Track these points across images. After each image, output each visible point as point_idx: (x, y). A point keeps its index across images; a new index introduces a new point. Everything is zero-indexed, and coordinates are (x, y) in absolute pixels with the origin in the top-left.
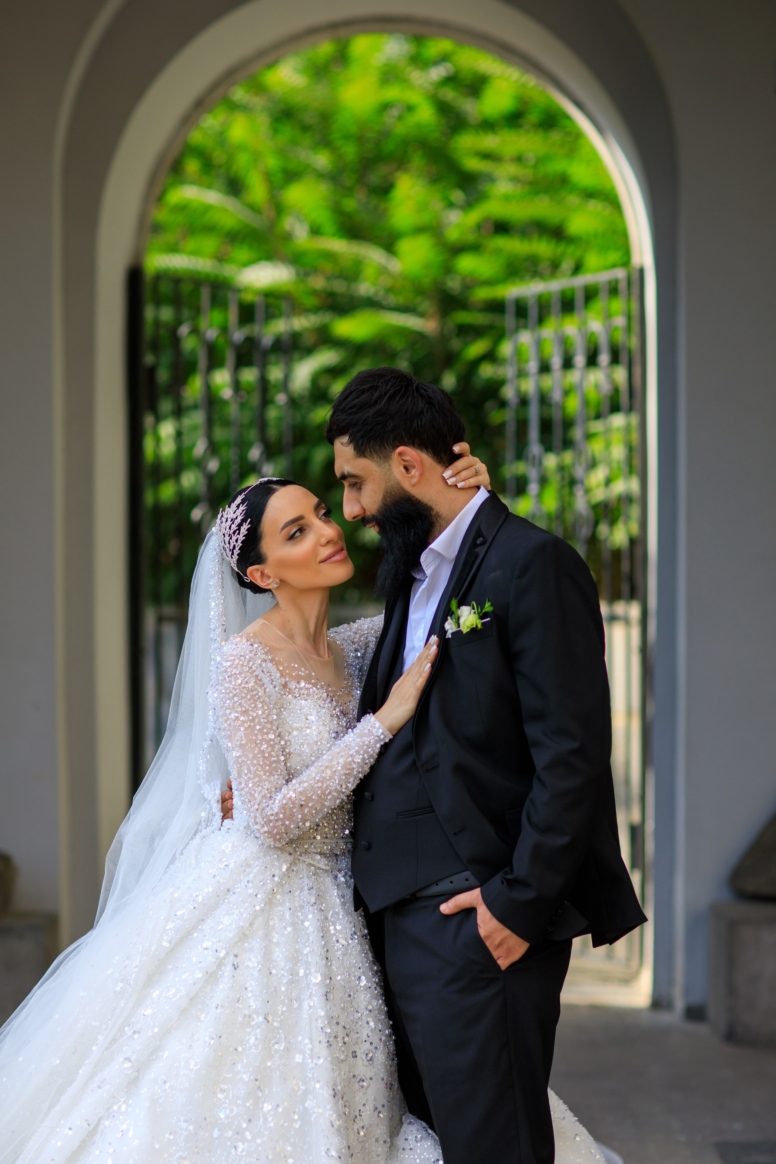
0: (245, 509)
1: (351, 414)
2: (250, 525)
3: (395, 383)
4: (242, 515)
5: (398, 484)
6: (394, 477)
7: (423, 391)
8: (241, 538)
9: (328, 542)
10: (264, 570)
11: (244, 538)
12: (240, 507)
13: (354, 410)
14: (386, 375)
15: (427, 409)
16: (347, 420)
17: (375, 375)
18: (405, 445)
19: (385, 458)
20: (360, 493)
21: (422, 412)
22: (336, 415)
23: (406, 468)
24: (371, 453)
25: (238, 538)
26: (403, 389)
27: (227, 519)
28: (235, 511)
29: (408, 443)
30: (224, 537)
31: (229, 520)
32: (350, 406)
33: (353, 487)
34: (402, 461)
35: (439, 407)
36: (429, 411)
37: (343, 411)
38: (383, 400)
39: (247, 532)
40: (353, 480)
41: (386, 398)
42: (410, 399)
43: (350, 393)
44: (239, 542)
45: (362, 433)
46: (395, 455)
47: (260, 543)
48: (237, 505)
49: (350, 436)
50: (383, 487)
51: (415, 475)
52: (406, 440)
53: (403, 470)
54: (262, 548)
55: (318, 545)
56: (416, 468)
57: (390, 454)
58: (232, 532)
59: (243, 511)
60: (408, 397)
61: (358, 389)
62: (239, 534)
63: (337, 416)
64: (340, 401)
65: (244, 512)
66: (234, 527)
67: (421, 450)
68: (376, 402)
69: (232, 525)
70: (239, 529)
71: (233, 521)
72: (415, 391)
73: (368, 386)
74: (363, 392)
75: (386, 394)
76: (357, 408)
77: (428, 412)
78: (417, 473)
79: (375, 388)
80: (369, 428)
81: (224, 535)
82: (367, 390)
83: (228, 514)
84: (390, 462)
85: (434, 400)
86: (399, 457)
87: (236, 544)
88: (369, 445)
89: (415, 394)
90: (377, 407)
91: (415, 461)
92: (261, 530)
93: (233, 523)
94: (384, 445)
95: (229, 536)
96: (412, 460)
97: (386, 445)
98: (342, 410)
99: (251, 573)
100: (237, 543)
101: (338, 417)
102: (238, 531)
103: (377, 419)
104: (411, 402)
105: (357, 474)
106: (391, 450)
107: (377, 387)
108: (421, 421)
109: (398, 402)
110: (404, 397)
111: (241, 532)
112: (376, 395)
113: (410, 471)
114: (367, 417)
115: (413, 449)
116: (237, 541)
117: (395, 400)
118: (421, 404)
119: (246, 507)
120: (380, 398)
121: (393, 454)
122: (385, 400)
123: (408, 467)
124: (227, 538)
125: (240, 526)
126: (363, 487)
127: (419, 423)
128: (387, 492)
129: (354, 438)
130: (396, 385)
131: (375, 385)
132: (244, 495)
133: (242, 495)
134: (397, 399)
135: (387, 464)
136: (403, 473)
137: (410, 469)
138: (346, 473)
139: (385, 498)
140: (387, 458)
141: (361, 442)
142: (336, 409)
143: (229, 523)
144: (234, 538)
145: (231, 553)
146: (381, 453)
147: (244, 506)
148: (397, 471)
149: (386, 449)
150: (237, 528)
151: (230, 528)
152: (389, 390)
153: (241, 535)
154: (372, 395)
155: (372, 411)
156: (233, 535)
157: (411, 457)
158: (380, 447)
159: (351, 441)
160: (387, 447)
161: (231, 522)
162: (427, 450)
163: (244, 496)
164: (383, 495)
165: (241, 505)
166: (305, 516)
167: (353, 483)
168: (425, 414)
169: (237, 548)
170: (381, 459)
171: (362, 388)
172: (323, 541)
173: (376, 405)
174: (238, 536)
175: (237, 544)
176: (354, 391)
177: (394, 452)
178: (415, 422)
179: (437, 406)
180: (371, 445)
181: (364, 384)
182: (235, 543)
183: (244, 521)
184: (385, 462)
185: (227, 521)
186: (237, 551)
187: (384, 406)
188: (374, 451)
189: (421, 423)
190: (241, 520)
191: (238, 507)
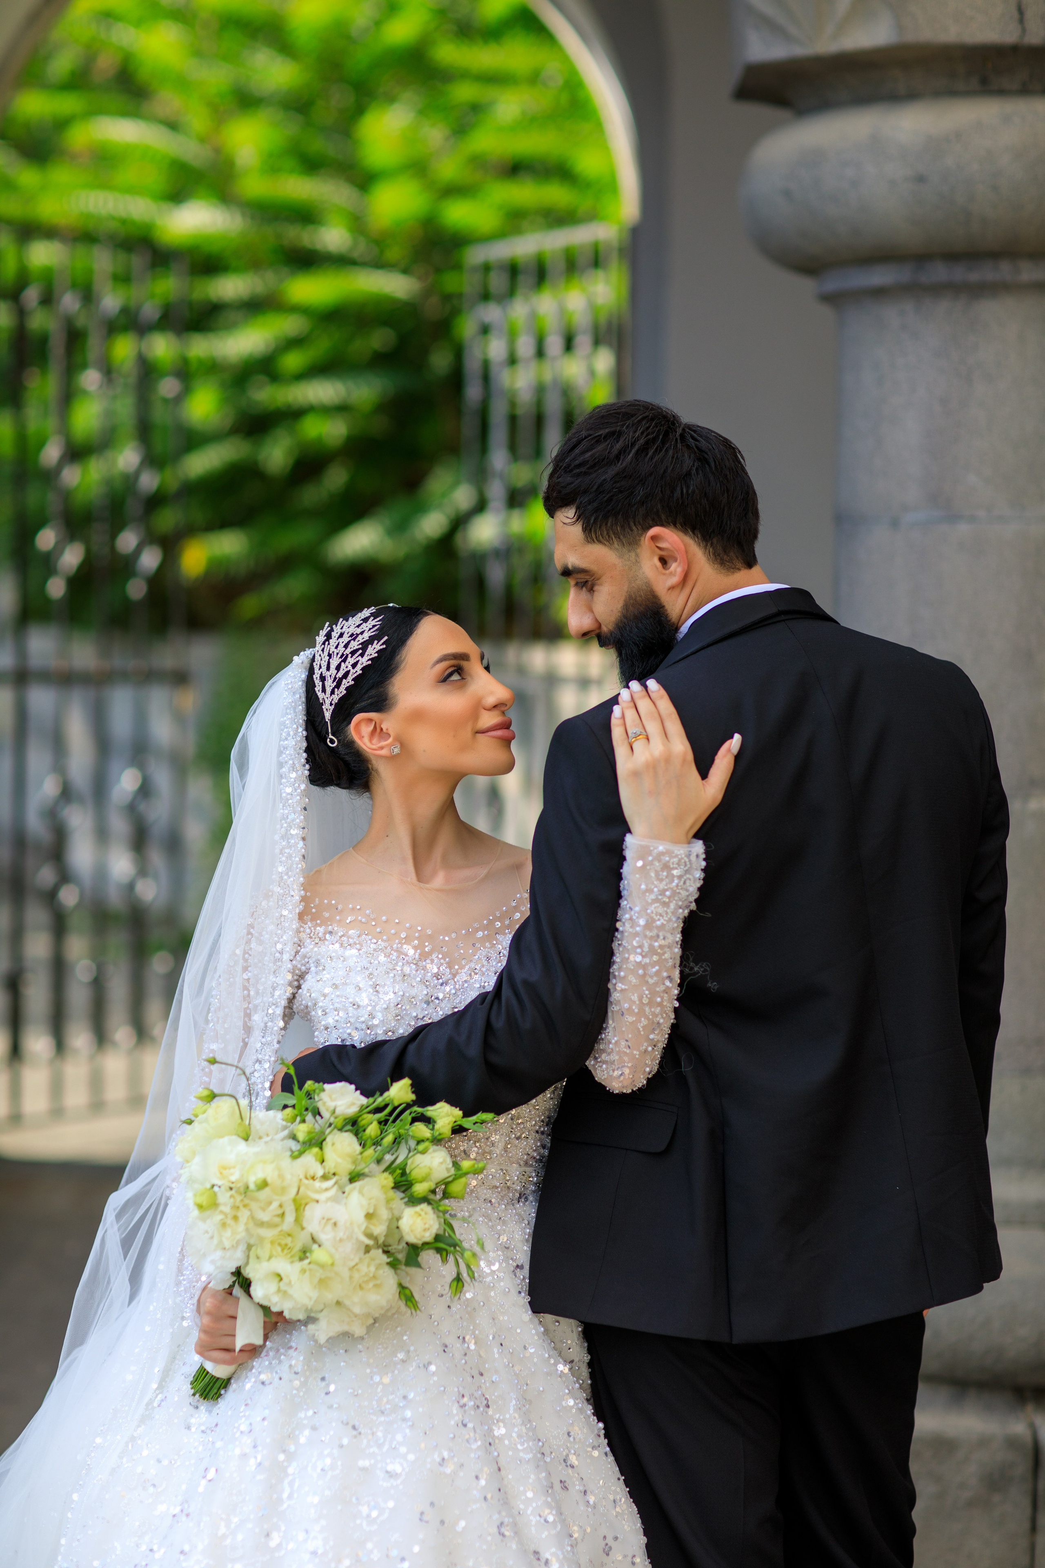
1: (579, 475)
3: (648, 428)
5: (648, 584)
6: (643, 573)
7: (691, 440)
13: (583, 469)
14: (635, 415)
15: (697, 469)
16: (573, 485)
17: (618, 413)
18: (662, 525)
19: (630, 544)
20: (592, 596)
21: (688, 474)
22: (556, 475)
23: (664, 561)
24: (609, 536)
26: (661, 437)
29: (666, 522)
32: (577, 462)
33: (582, 587)
34: (657, 549)
35: (716, 467)
36: (700, 472)
37: (568, 470)
38: (629, 455)
40: (582, 577)
41: (633, 451)
42: (671, 453)
43: (579, 443)
45: (595, 504)
46: (646, 539)
49: (578, 508)
50: (625, 588)
51: (675, 571)
52: (663, 517)
53: (658, 564)
56: (678, 561)
57: (638, 538)
60: (667, 451)
61: (591, 435)
62: (362, 655)
63: (558, 478)
64: (564, 454)
66: (354, 645)
67: (685, 532)
68: (618, 457)
72: (679, 441)
73: (607, 430)
74: (598, 440)
75: (633, 445)
76: (588, 466)
77: (698, 473)
78: (679, 570)
79: (616, 435)
80: (605, 499)
82: (604, 438)
84: (638, 551)
85: (708, 455)
86: (652, 543)
88: (606, 524)
89: (679, 445)
90: (620, 466)
91: (677, 551)
94: (629, 524)
96: (672, 549)
97: (632, 524)
98: (565, 467)
101: (559, 480)
103: (618, 485)
104: (673, 457)
105: (587, 568)
106: (640, 532)
107: (619, 434)
108: (688, 487)
109: (652, 458)
110: (661, 450)
112: (618, 446)
113: (668, 565)
114: (605, 480)
115: (674, 530)
116: (354, 666)
117: (647, 454)
118: (688, 462)
120: (623, 451)
121: (642, 539)
122: (631, 455)
123: (666, 559)
125: (365, 645)
126: (596, 588)
127: (685, 491)
128: (630, 597)
129: (583, 513)
130: (650, 430)
131: (618, 428)
134: (650, 454)
135: (633, 554)
136: (657, 568)
137: (670, 561)
138: (570, 567)
139: (626, 606)
140: (633, 543)
141: (593, 519)
142: (558, 465)
144: (351, 660)
146: (624, 536)
148: (649, 566)
149: (632, 530)
152: (638, 439)
153: (366, 658)
154: (612, 447)
155: (612, 471)
157: (670, 544)
158: (622, 527)
159: (579, 517)
160: (634, 528)
162: (694, 533)
164: (625, 601)
167: (582, 580)
168: (693, 476)
170: (624, 545)
171: (597, 434)
173: (618, 462)
174: (360, 658)
175: (352, 671)
176: (583, 440)
177: (644, 535)
178: (679, 489)
179: (713, 465)
180: (609, 524)
181: (600, 429)
184: (629, 551)
187: (631, 463)
188: (614, 533)
189: (687, 491)
190: (369, 637)
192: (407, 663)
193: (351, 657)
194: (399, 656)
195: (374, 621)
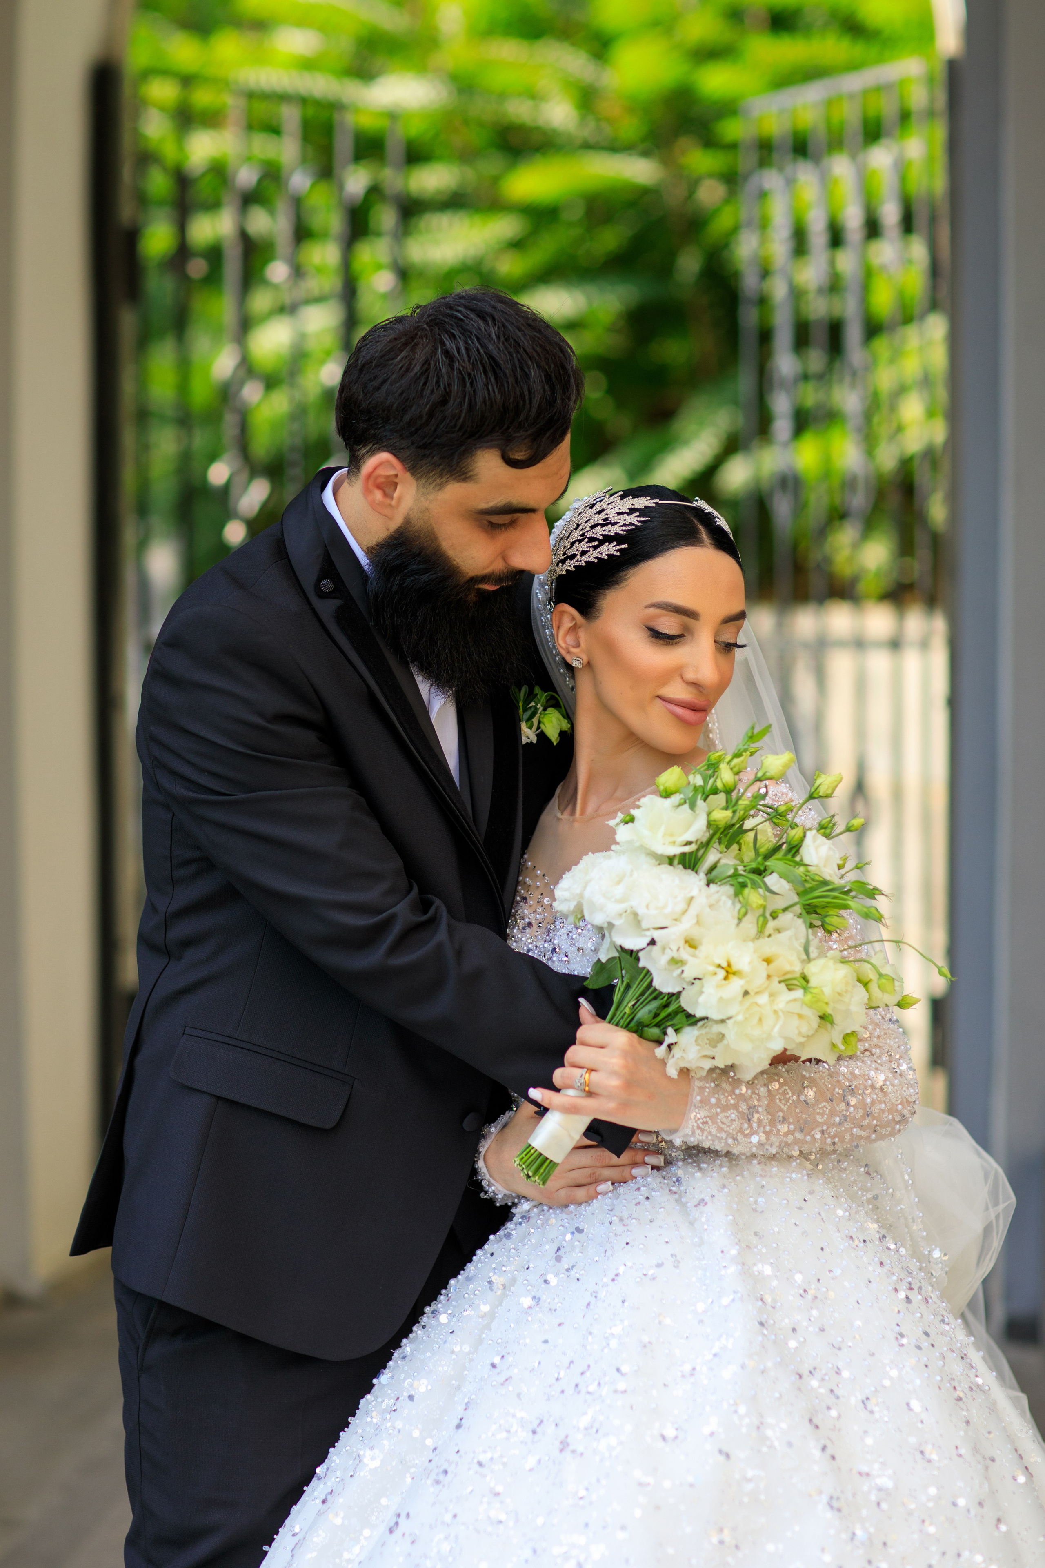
0: (636, 525)
2: (618, 554)
4: (624, 528)
8: (592, 556)
9: (694, 683)
10: (580, 627)
11: (596, 561)
12: (632, 516)
25: (587, 552)
27: (603, 510)
28: (623, 513)
30: (576, 529)
31: (603, 516)
39: (606, 557)
44: (585, 558)
47: (608, 589)
48: (633, 507)
54: (605, 598)
55: (678, 671)
58: (589, 534)
59: (631, 524)
62: (595, 548)
65: (630, 528)
66: (598, 532)
69: (600, 527)
70: (601, 543)
71: (607, 522)
81: (578, 525)
83: (610, 506)
87: (578, 557)
92: (625, 575)
93: (603, 525)
95: (581, 535)
99: (562, 613)
100: (581, 556)
102: (596, 543)
111: (599, 550)
116: (584, 553)
119: (639, 524)
124: (576, 535)
125: (608, 539)
132: (657, 504)
133: (655, 501)
143: (599, 519)
144: (584, 546)
145: (562, 557)
147: (639, 519)
150: (601, 538)
151: (593, 527)
153: (595, 553)
156: (586, 540)
161: (602, 522)
163: (654, 505)
165: (637, 514)
166: (701, 618)
169: (574, 563)
172: (690, 676)
174: (591, 549)
182: (579, 553)
183: (617, 538)
185: (600, 512)
186: (570, 565)
190: (616, 533)
191: (632, 511)
192: (627, 585)
193: (587, 543)
194: (625, 573)
195: (636, 519)
